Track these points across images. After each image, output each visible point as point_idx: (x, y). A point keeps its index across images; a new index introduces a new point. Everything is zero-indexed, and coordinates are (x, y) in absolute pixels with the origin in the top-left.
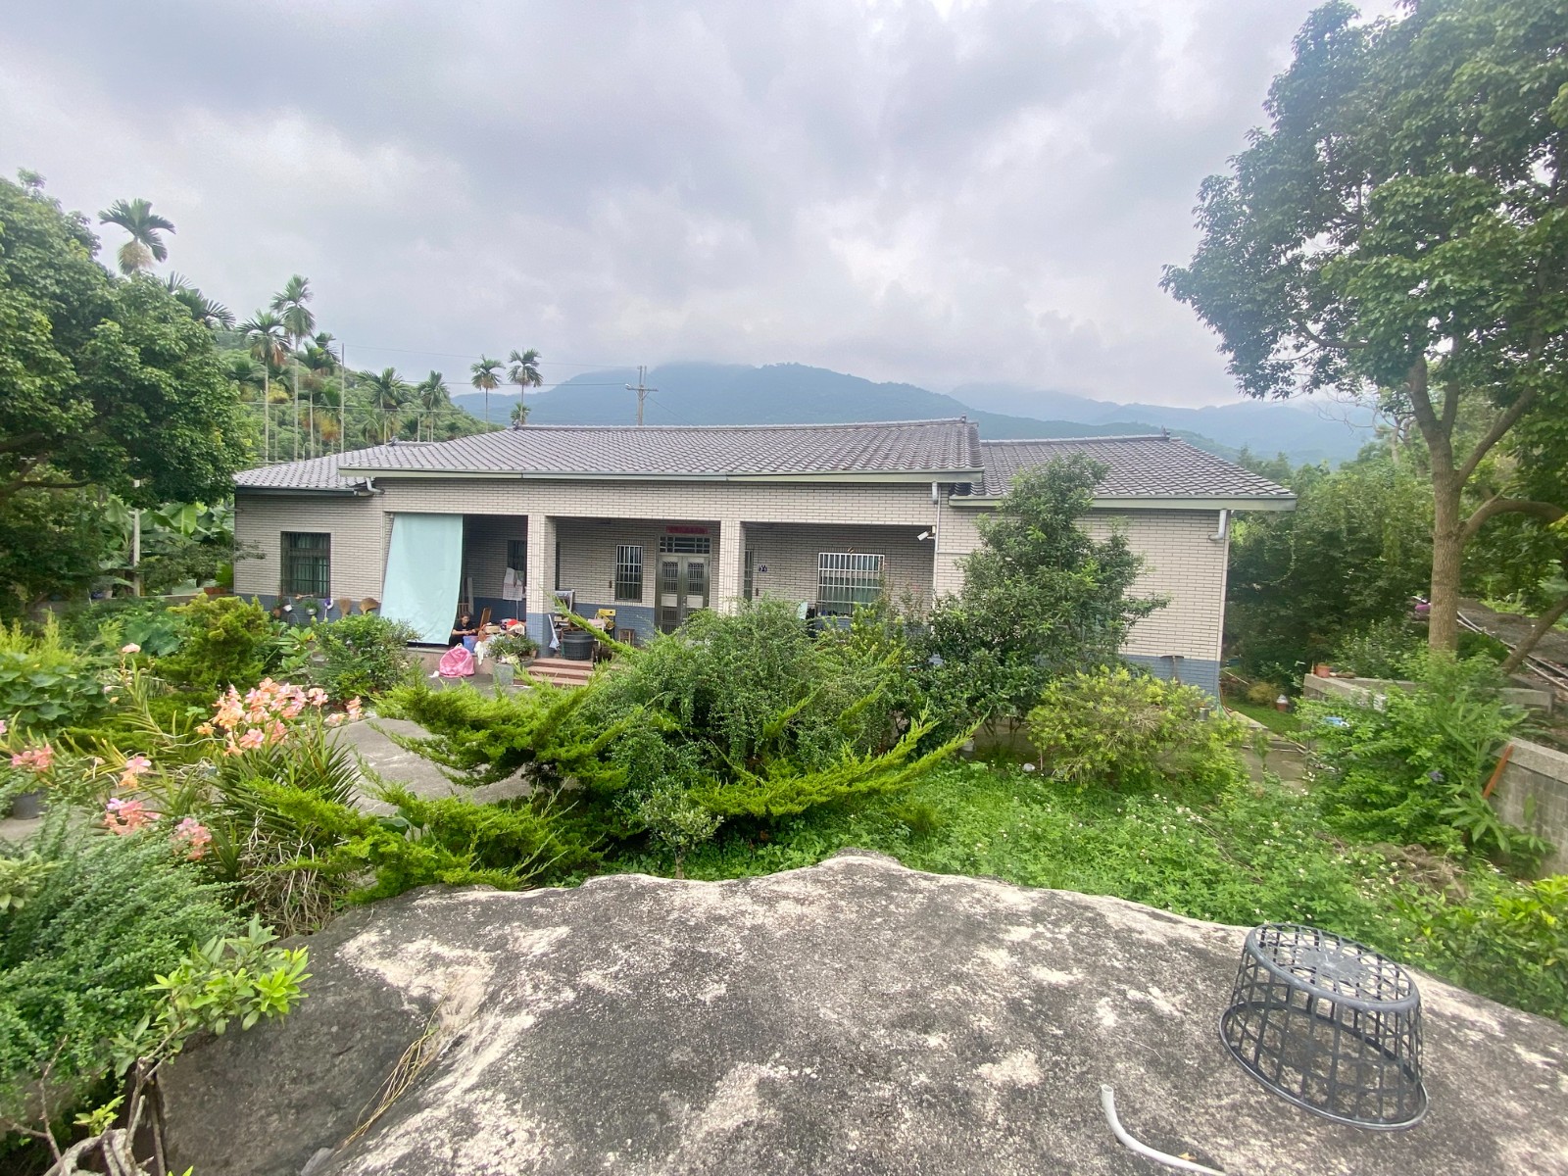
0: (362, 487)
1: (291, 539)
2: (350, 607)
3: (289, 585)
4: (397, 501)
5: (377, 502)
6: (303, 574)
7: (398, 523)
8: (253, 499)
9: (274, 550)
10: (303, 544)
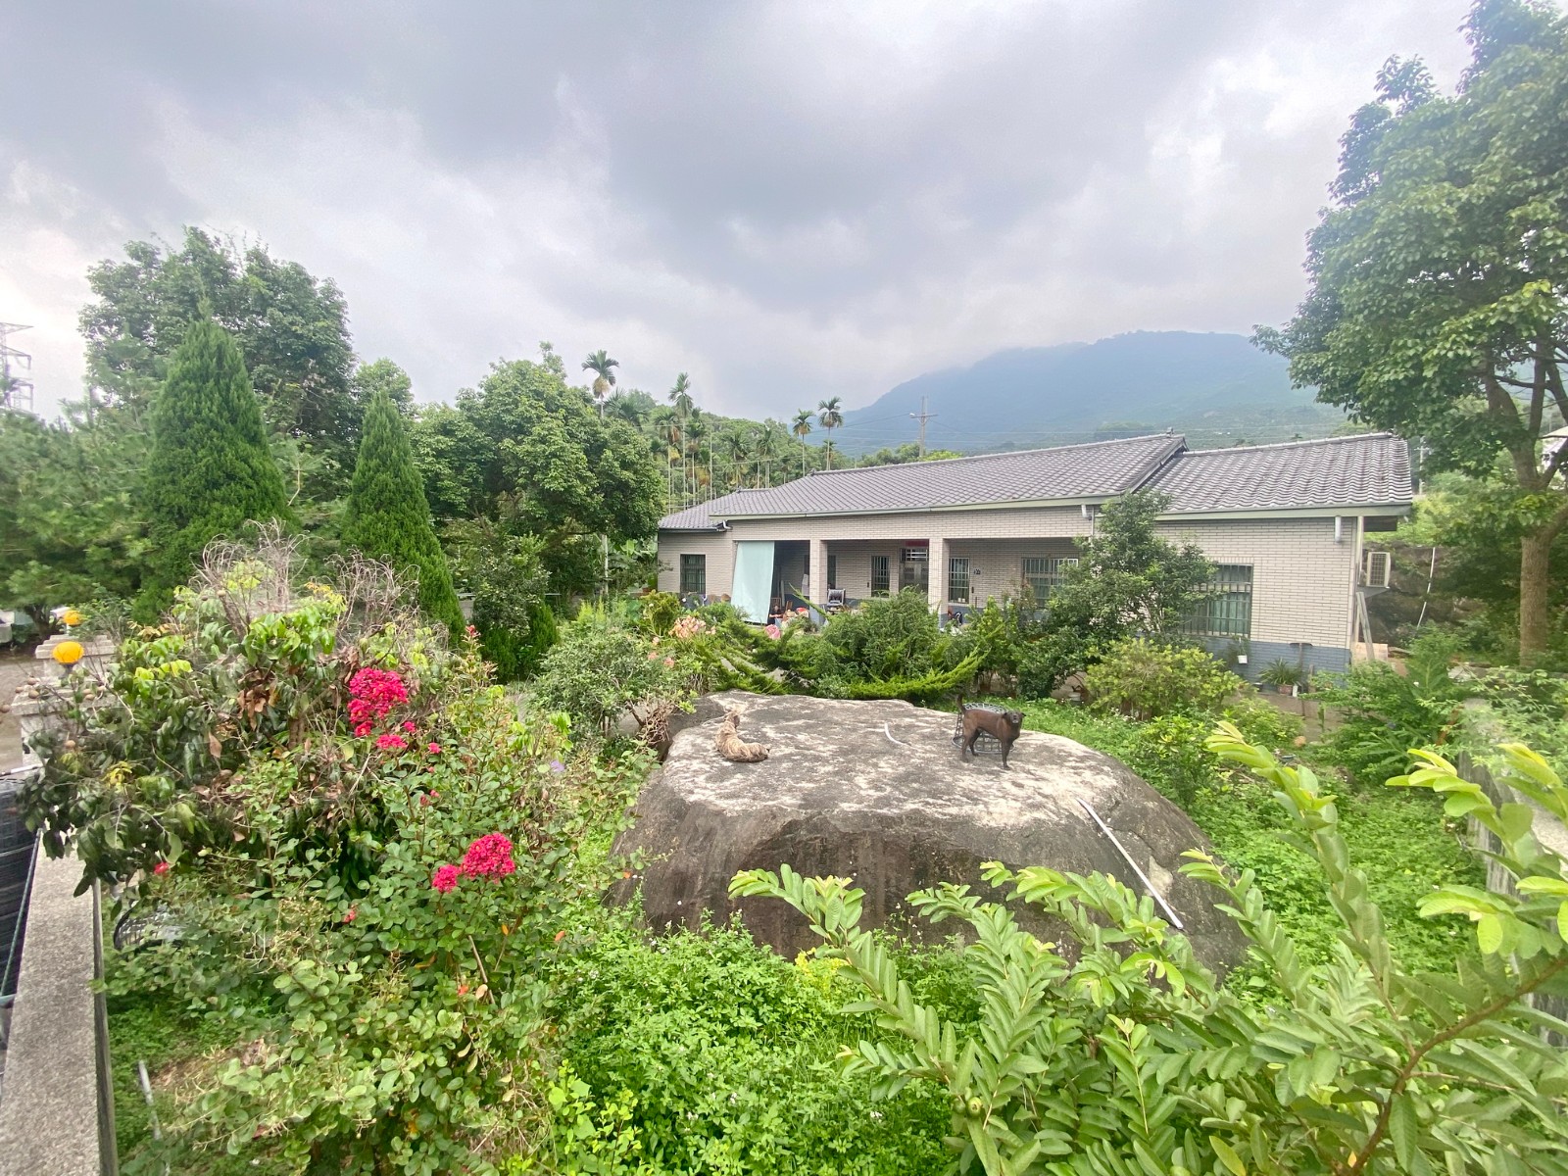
0: (721, 526)
1: (685, 558)
2: (716, 599)
3: (685, 586)
4: (740, 534)
5: (728, 535)
6: (691, 580)
7: (740, 547)
8: (668, 536)
9: (677, 564)
10: (691, 561)
